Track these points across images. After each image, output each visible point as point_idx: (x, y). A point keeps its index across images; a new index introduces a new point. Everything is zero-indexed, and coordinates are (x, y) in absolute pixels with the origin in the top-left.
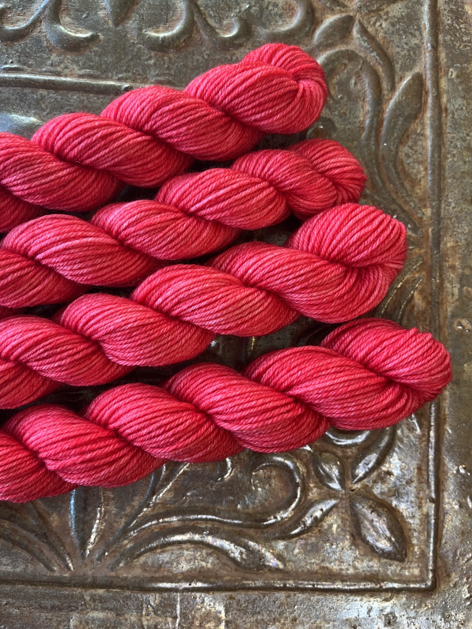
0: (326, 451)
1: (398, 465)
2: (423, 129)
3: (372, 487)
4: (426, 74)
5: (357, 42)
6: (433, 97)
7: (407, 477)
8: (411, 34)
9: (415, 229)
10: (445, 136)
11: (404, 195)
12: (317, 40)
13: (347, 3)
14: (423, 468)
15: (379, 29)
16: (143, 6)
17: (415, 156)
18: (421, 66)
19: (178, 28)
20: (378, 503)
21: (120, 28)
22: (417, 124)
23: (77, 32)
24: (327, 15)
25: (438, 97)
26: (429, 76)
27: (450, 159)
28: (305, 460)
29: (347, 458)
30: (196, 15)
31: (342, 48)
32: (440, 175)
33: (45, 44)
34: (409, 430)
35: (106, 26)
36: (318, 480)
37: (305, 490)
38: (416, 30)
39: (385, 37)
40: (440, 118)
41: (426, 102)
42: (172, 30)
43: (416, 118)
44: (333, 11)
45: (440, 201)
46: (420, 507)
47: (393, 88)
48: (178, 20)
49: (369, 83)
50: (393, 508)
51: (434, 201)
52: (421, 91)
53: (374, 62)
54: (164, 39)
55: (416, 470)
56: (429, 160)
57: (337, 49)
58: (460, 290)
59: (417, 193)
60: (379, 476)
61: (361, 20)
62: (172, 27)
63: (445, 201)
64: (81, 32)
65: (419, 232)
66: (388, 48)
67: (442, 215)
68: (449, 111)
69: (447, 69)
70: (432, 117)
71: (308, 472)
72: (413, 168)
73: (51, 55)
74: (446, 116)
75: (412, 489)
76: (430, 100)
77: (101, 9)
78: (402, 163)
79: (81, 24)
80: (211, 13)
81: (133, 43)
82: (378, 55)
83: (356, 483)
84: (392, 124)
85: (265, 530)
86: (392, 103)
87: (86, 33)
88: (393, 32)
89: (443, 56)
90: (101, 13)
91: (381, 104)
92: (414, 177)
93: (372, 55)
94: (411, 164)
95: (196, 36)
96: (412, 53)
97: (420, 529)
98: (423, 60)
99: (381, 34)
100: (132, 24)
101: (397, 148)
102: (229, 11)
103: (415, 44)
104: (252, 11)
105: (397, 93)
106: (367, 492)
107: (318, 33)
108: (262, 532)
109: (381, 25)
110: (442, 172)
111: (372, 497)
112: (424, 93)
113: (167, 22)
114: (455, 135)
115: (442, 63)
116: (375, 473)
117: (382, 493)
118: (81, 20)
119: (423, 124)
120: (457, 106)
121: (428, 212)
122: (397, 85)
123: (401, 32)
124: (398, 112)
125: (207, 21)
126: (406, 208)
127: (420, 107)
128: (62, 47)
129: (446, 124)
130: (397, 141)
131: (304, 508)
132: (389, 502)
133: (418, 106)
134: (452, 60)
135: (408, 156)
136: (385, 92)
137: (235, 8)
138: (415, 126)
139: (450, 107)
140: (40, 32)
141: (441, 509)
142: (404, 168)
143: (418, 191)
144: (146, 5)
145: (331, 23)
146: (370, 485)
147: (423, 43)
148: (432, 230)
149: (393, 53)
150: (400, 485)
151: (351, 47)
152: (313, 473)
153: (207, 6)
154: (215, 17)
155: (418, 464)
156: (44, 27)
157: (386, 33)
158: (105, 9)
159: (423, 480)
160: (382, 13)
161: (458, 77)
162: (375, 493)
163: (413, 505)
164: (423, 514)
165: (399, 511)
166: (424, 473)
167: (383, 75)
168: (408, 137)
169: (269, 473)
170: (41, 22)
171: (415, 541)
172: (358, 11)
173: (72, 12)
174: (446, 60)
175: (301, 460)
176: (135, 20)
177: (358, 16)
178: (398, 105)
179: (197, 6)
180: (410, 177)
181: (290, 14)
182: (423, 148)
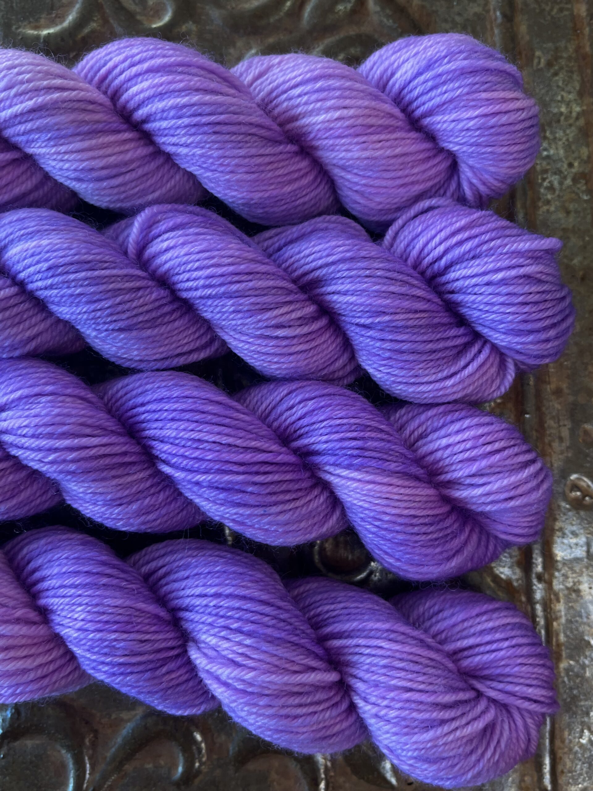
19: (71, 18)
42: (61, 23)
48: (70, 5)
54: (48, 39)
58: (572, 431)
115: (523, 42)
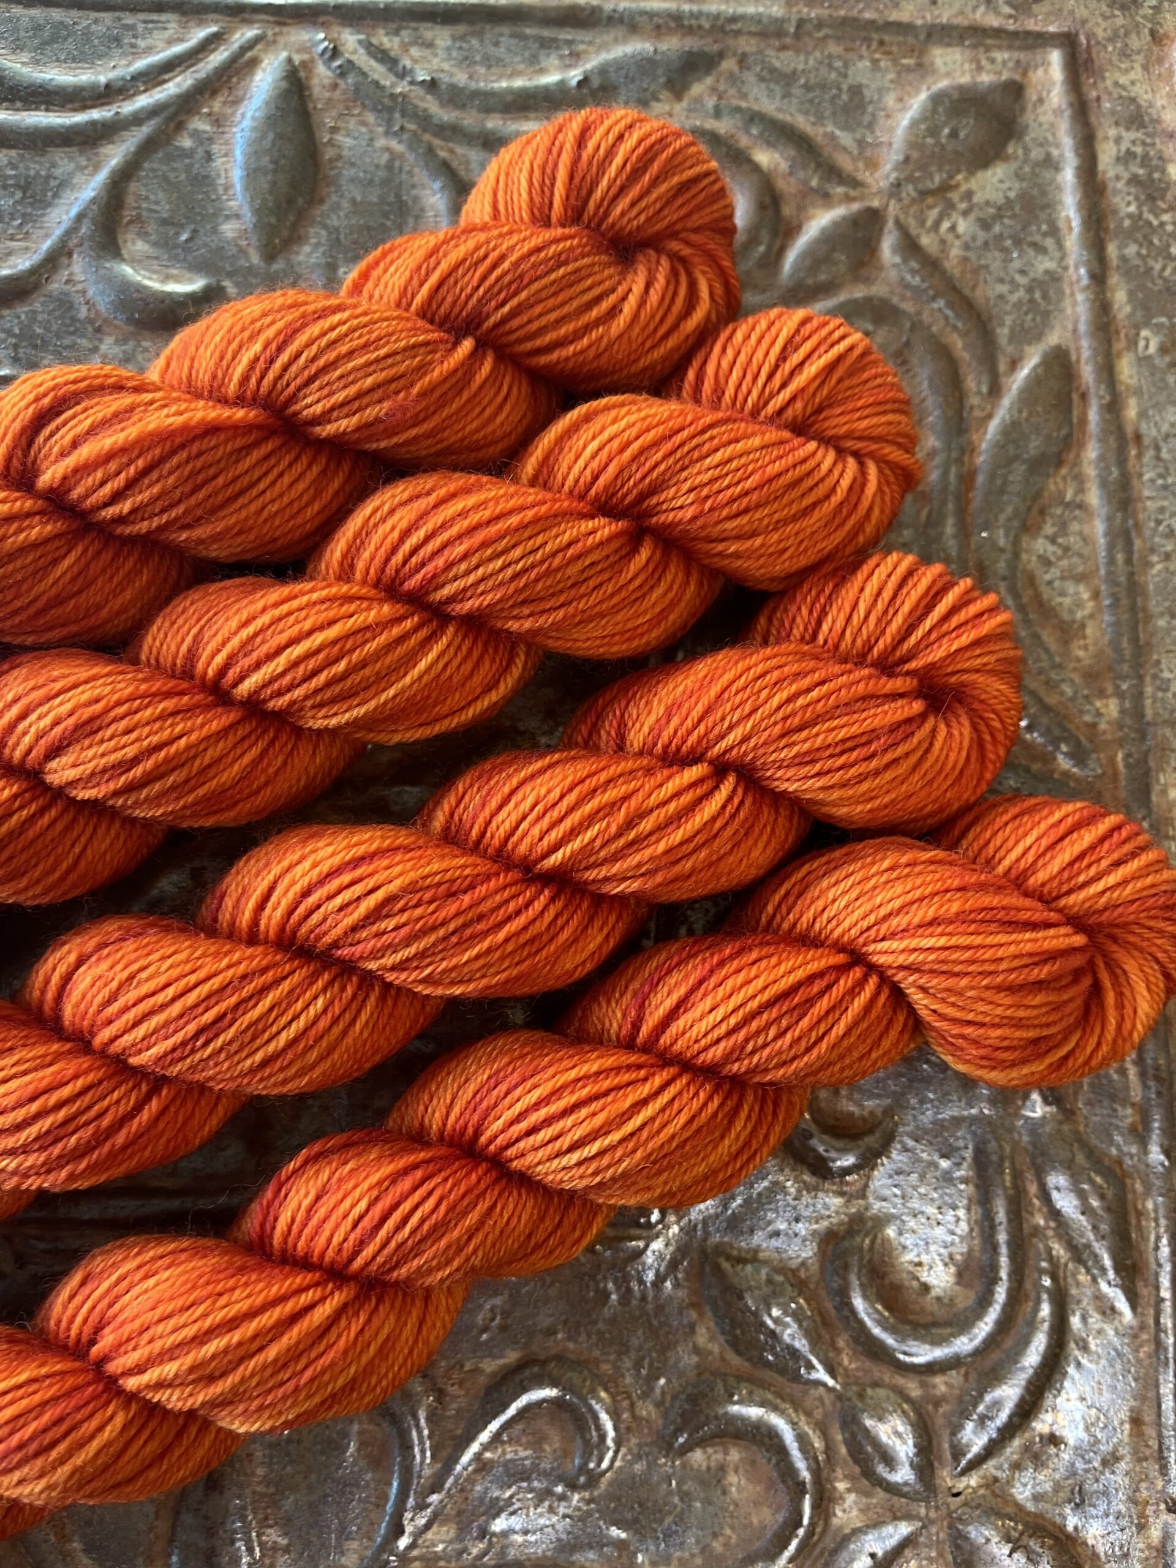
0: (876, 1385)
1: (1078, 1416)
2: (1081, 490)
3: (1009, 1482)
4: (1078, 349)
5: (893, 274)
6: (1101, 407)
7: (1104, 1448)
8: (1035, 245)
9: (1079, 756)
10: (1139, 506)
11: (1045, 664)
12: (792, 276)
13: (863, 175)
14: (1148, 1417)
15: (950, 237)
17: (1065, 563)
18: (1064, 328)
20: (1026, 1525)
22: (1064, 478)
23: (167, 278)
24: (811, 211)
25: (1113, 407)
26: (1086, 353)
27: (1159, 567)
28: (818, 1414)
29: (937, 1403)
31: (859, 292)
32: (1133, 609)
33: (83, 312)
34: (1104, 1313)
35: (243, 263)
36: (857, 1470)
37: (824, 1502)
38: (1045, 235)
39: (966, 259)
40: (1122, 461)
41: (1083, 421)
43: (1060, 463)
44: (826, 199)
45: (1141, 678)
47: (995, 390)
49: (931, 380)
50: (1068, 1537)
51: (1124, 678)
52: (1069, 393)
53: (942, 322)
55: (1127, 1426)
56: (1102, 572)
57: (843, 297)
59: (1079, 660)
60: (1027, 1449)
61: (902, 217)
63: (1155, 677)
64: (177, 279)
65: (1091, 764)
66: (974, 287)
67: (1149, 713)
68: (1146, 441)
69: (1133, 332)
70: (1102, 458)
71: (829, 1449)
72: (1063, 594)
73: (101, 340)
74: (1140, 455)
75: (1118, 1479)
76: (1093, 416)
78: (1031, 580)
79: (174, 258)
82: (950, 305)
83: (964, 1472)
84: (999, 482)
86: (993, 426)
87: (191, 281)
88: (986, 244)
89: (1120, 297)
90: (229, 229)
91: (967, 431)
92: (1066, 616)
93: (935, 306)
94: (1057, 584)
96: (1037, 295)
98: (1069, 311)
99: (955, 252)
100: (309, 255)
101: (1016, 542)
103: (1047, 272)
105: (1006, 402)
106: (996, 1496)
107: (791, 256)
109: (953, 228)
110: (1140, 601)
111: (1010, 1510)
112: (1075, 397)
114: (1165, 503)
116: (1017, 1442)
117: (1037, 1498)
118: (176, 246)
119: (1079, 479)
120: (1165, 428)
121: (1112, 708)
122: (1003, 380)
123: (1008, 243)
124: (1011, 450)
126: (1051, 700)
127: (1069, 435)
128: (130, 320)
129: (1141, 475)
130: (1016, 524)
131: (822, 1553)
132: (1058, 1520)
133: (1064, 432)
134: (1145, 308)
135: (1047, 562)
136: (974, 400)
138: (1059, 484)
139: (1149, 431)
140: (68, 282)
142: (1037, 595)
143: (1081, 653)
145: (823, 231)
146: (1002, 1475)
147: (1066, 268)
148: (1127, 756)
149: (988, 300)
150: (1087, 1471)
151: (878, 290)
152: (843, 1450)
155: (1132, 1410)
156: (79, 267)
157: (966, 247)
158: (237, 216)
159: (1148, 1452)
160: (954, 196)
161: (1163, 350)
162: (1020, 1498)
163: (1124, 1522)
165: (1085, 1543)
166: (1150, 1432)
167: (966, 356)
168: (1042, 512)
169: (719, 1456)
170: (70, 254)
172: (891, 195)
173: (151, 228)
174: (1128, 309)
175: (808, 1414)
177: (893, 209)
178: (1012, 432)
180: (1056, 616)
182: (1085, 540)
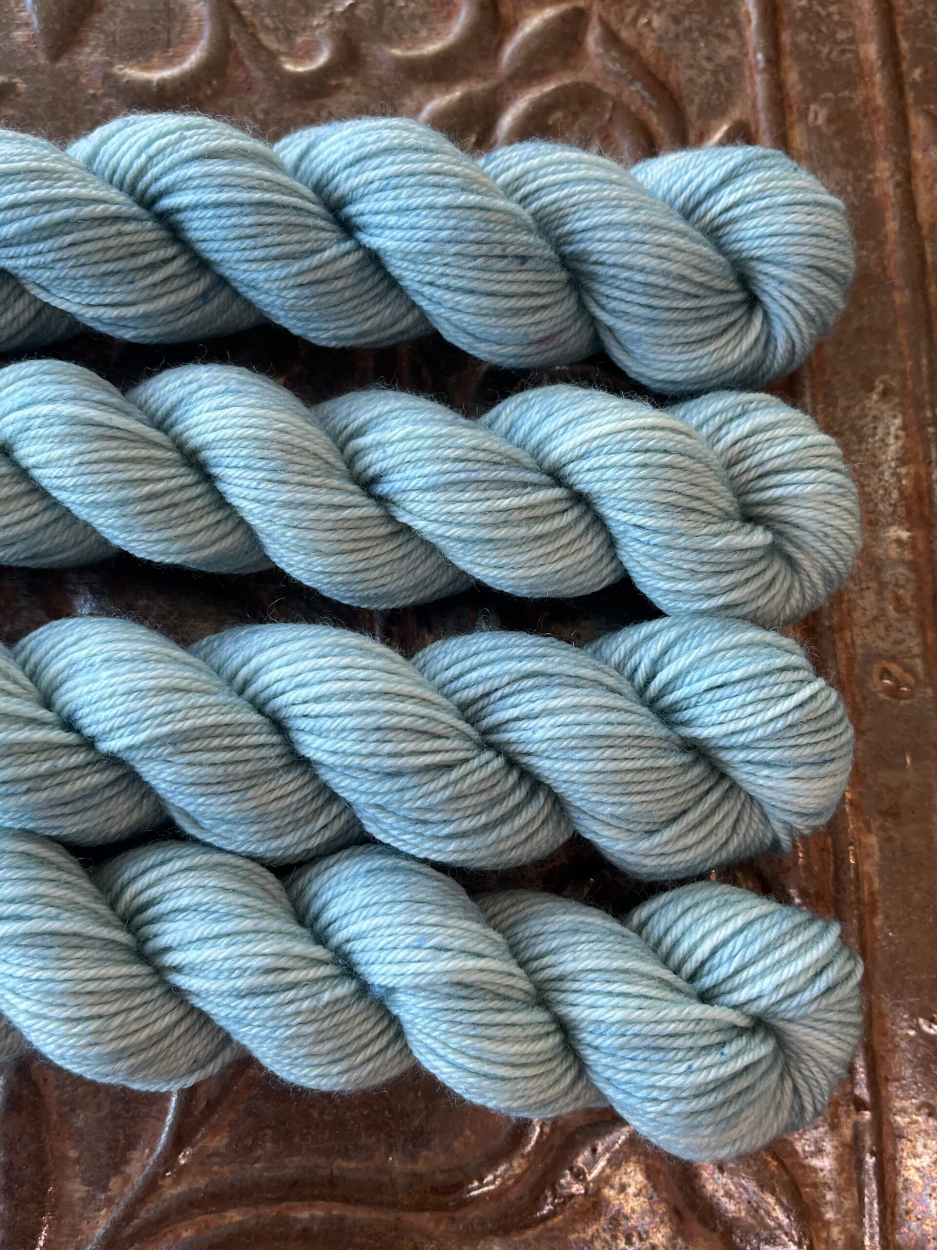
16: (113, 14)
19: (194, 58)
21: (62, 64)
30: (233, 28)
42: (180, 63)
46: (834, 1127)
48: (194, 40)
54: (162, 85)
62: (181, 57)
77: (19, 26)
80: (268, 21)
81: (94, 95)
85: (458, 1214)
95: (236, 74)
97: (841, 1181)
102: (306, 15)
104: (359, 12)
108: (453, 1219)
113: (168, 44)
115: (793, 93)
125: (258, 40)
137: (321, 9)
141: (886, 1128)
144: (120, 12)
153: (256, 7)
154: (276, 29)
164: (843, 1145)
171: (830, 1215)
176: (97, 46)
179: (235, 9)
181: (444, 14)
